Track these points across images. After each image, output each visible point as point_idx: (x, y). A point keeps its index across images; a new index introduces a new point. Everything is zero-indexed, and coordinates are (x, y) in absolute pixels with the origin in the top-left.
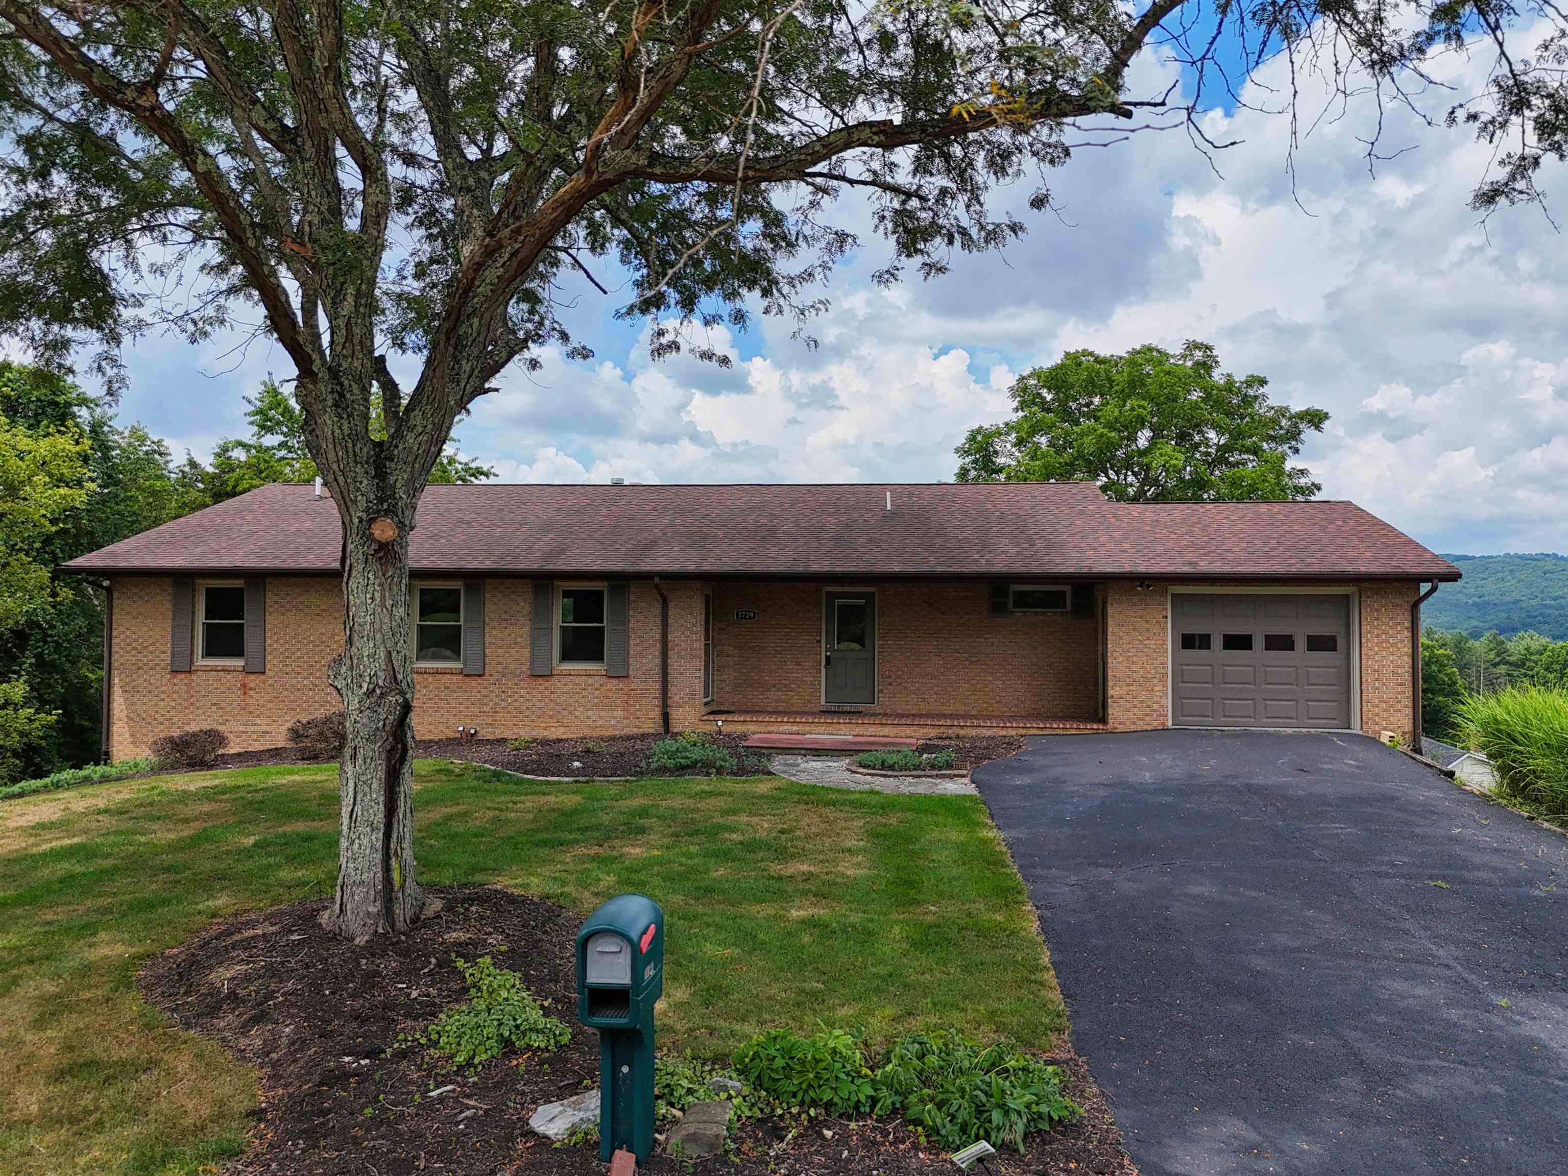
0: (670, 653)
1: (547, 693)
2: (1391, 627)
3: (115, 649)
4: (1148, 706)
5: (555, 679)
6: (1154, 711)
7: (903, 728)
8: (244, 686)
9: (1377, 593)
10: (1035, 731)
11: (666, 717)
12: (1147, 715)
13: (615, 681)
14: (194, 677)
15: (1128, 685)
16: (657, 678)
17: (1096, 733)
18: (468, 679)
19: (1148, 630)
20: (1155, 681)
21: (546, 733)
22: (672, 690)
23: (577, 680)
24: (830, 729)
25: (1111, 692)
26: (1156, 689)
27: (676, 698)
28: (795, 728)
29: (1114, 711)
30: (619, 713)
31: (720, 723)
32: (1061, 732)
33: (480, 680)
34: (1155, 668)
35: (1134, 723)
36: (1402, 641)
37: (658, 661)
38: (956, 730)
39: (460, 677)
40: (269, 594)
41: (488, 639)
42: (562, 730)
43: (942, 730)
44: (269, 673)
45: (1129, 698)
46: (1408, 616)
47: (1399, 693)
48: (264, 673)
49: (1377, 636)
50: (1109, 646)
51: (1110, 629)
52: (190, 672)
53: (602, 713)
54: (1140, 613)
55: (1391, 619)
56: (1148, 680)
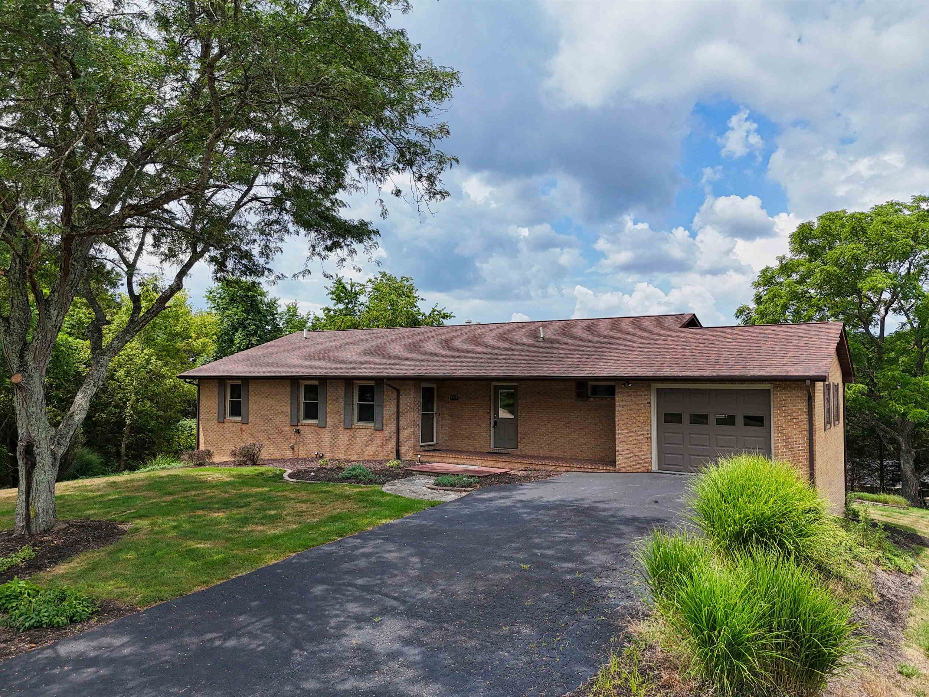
0: (401, 418)
1: (350, 437)
2: (795, 412)
3: (201, 411)
4: (639, 458)
5: (354, 430)
6: (643, 460)
7: (507, 464)
8: (241, 429)
9: (784, 389)
10: (575, 469)
11: (398, 452)
12: (638, 463)
13: (378, 432)
14: (225, 425)
15: (627, 444)
16: (395, 431)
17: (609, 471)
18: (320, 429)
19: (639, 411)
20: (643, 442)
21: (350, 457)
22: (402, 438)
23: (362, 431)
24: (472, 462)
25: (617, 448)
26: (643, 447)
27: (403, 442)
28: (456, 461)
29: (620, 459)
30: (379, 449)
31: (419, 456)
32: (590, 470)
33: (324, 430)
34: (643, 434)
35: (631, 467)
36: (802, 421)
37: (395, 422)
38: (534, 466)
39: (317, 428)
40: (250, 387)
41: (328, 410)
42: (356, 456)
43: (527, 466)
44: (250, 424)
45: (628, 452)
46: (806, 404)
47: (800, 456)
48: (248, 424)
49: (785, 417)
50: (616, 420)
51: (617, 410)
52: (224, 422)
53: (373, 449)
54: (634, 400)
55: (795, 406)
56: (639, 441)
